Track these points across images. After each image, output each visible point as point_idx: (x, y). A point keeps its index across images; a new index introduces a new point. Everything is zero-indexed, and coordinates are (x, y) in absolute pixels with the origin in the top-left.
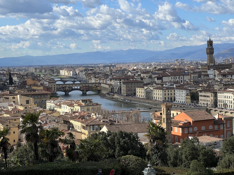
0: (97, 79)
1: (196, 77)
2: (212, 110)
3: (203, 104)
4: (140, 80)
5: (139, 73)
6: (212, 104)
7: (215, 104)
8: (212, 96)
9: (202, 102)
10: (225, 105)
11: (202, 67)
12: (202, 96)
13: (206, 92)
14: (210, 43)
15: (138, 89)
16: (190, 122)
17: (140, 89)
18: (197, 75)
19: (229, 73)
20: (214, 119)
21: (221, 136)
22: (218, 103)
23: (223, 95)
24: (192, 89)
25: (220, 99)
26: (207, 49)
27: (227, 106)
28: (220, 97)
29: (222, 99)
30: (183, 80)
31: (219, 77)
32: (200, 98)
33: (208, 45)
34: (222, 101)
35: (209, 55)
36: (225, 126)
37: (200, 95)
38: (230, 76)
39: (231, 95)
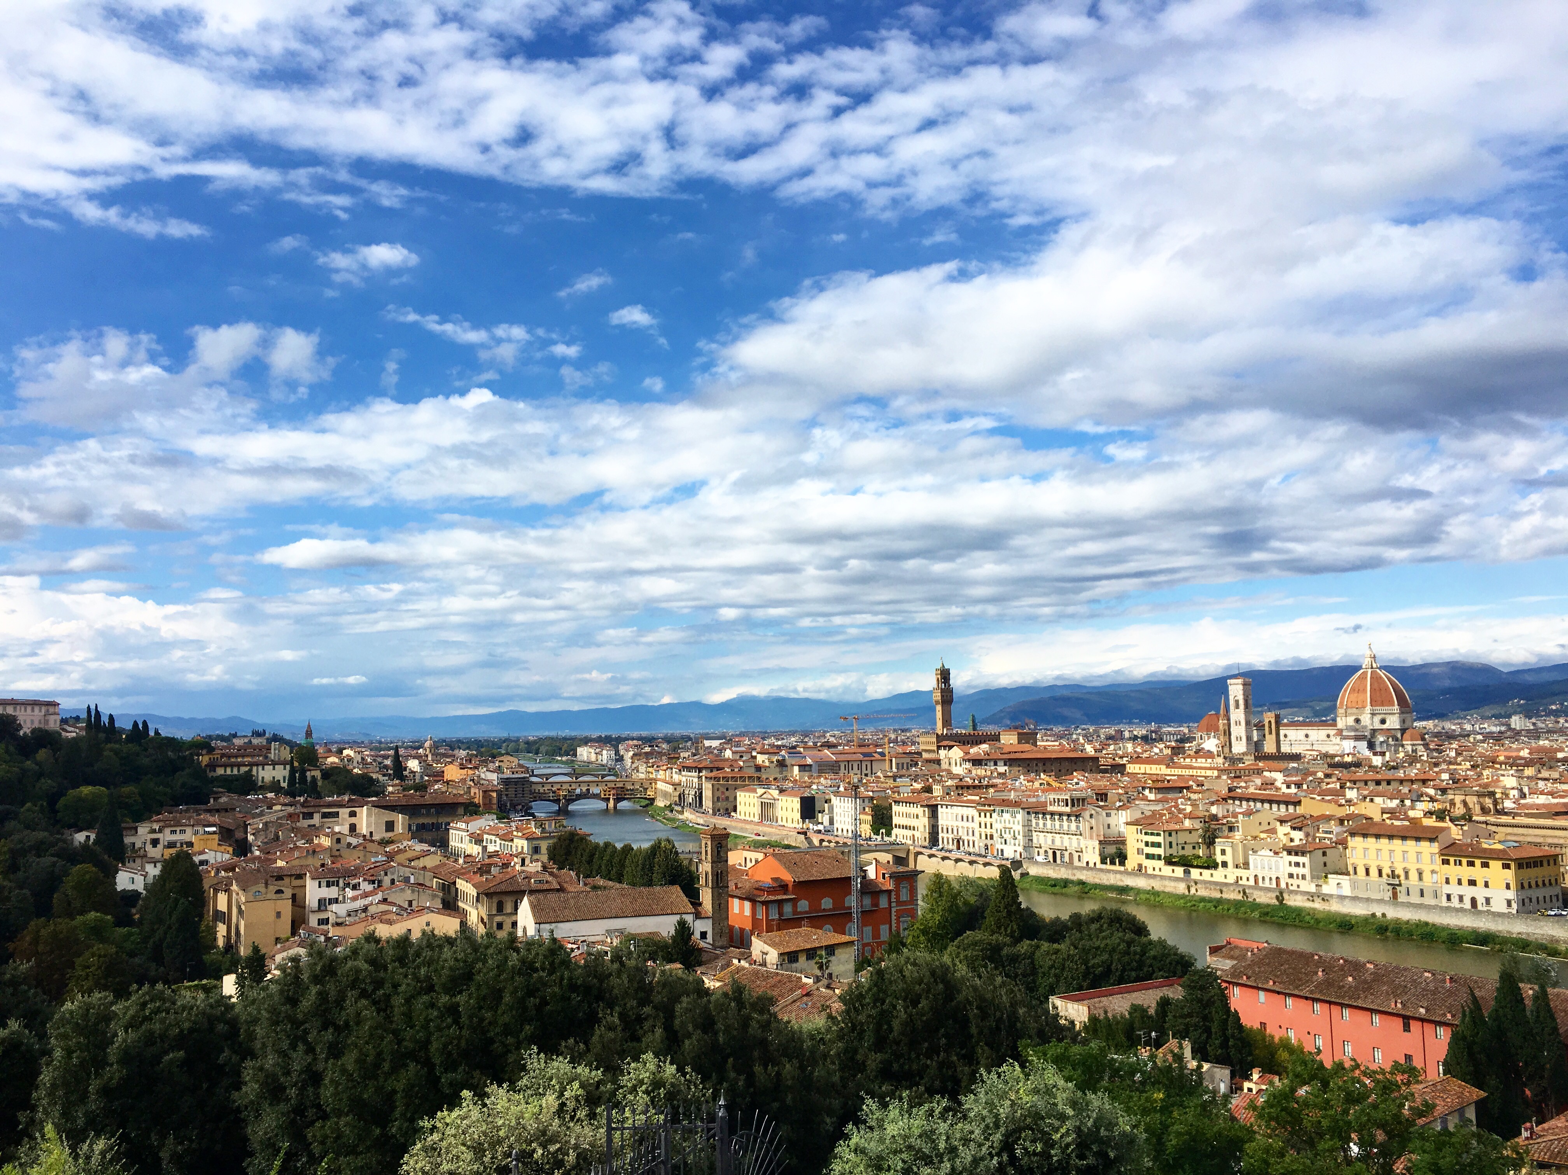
0: (650, 769)
2: (921, 853)
3: (903, 835)
4: (751, 772)
5: (754, 754)
6: (924, 837)
7: (934, 839)
8: (924, 815)
9: (901, 831)
10: (958, 842)
11: (923, 739)
12: (899, 815)
13: (910, 804)
14: (944, 675)
15: (743, 794)
16: (787, 885)
17: (747, 794)
18: (908, 760)
19: (990, 754)
21: (881, 927)
22: (941, 835)
23: (955, 811)
25: (945, 822)
27: (961, 842)
28: (945, 818)
29: (950, 823)
30: (869, 771)
31: (964, 766)
32: (896, 820)
33: (939, 679)
34: (950, 828)
35: (939, 707)
36: (893, 897)
37: (895, 813)
38: (992, 763)
39: (972, 812)
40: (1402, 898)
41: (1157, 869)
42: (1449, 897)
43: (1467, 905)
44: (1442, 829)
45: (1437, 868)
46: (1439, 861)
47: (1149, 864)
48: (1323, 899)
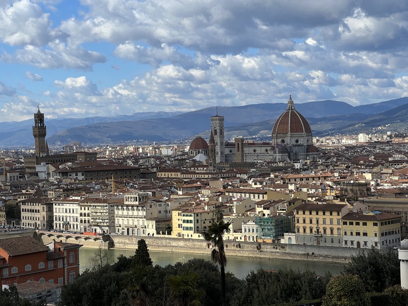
1: (16, 178)
3: (29, 224)
6: (44, 224)
8: (43, 210)
9: (27, 221)
10: (67, 225)
11: (27, 160)
12: (25, 211)
13: (33, 203)
14: (39, 117)
16: (5, 259)
18: (18, 174)
19: (72, 169)
20: (47, 251)
21: (59, 279)
22: (55, 222)
23: (63, 207)
24: (9, 200)
25: (58, 214)
26: (34, 128)
27: (69, 226)
28: (58, 212)
29: (61, 215)
31: (56, 177)
32: (23, 214)
33: (36, 121)
34: (61, 218)
35: (37, 139)
36: (66, 261)
37: (23, 209)
38: (74, 174)
39: (75, 207)
40: (322, 244)
41: (190, 236)
42: (346, 242)
43: (355, 246)
44: (343, 206)
45: (340, 227)
46: (341, 223)
47: (185, 232)
48: (282, 247)
